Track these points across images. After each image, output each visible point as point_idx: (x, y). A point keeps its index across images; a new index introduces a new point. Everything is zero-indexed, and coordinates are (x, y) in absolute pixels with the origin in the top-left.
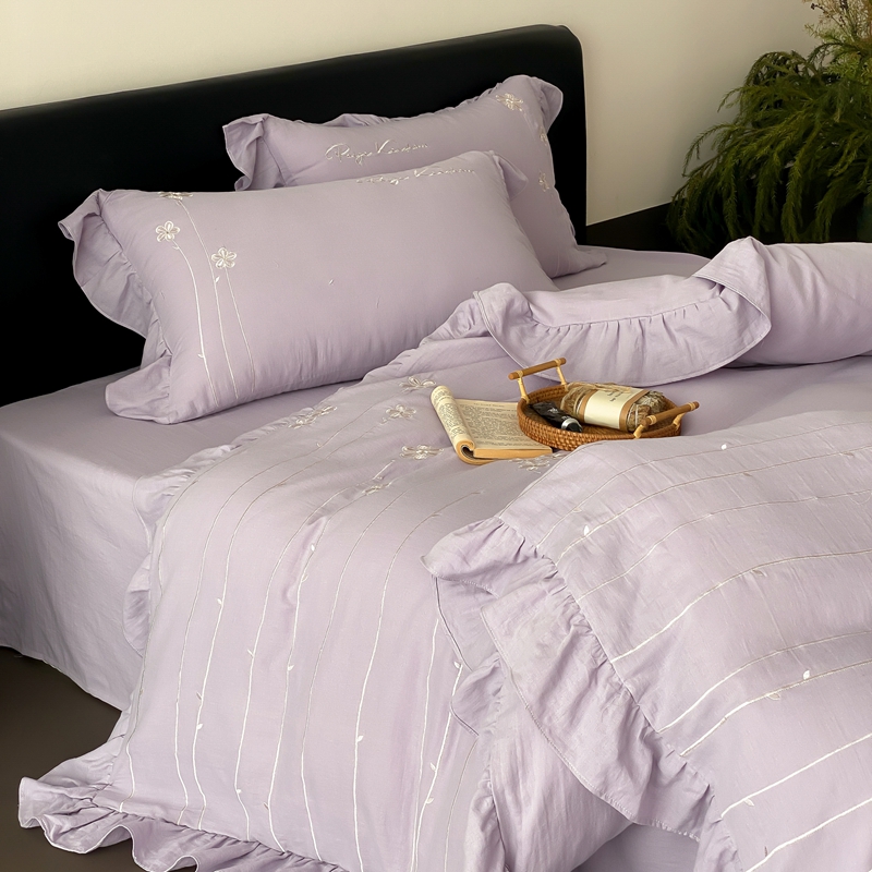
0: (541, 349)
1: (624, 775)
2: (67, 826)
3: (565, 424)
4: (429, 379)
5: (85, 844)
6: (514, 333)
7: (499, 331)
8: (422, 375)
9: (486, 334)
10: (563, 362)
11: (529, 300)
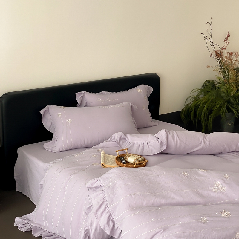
0: (126, 146)
1: (107, 226)
2: (22, 227)
3: (123, 162)
4: (103, 149)
5: (24, 230)
6: (121, 142)
7: (118, 141)
8: (102, 148)
9: (116, 142)
10: (128, 149)
11: (126, 136)
